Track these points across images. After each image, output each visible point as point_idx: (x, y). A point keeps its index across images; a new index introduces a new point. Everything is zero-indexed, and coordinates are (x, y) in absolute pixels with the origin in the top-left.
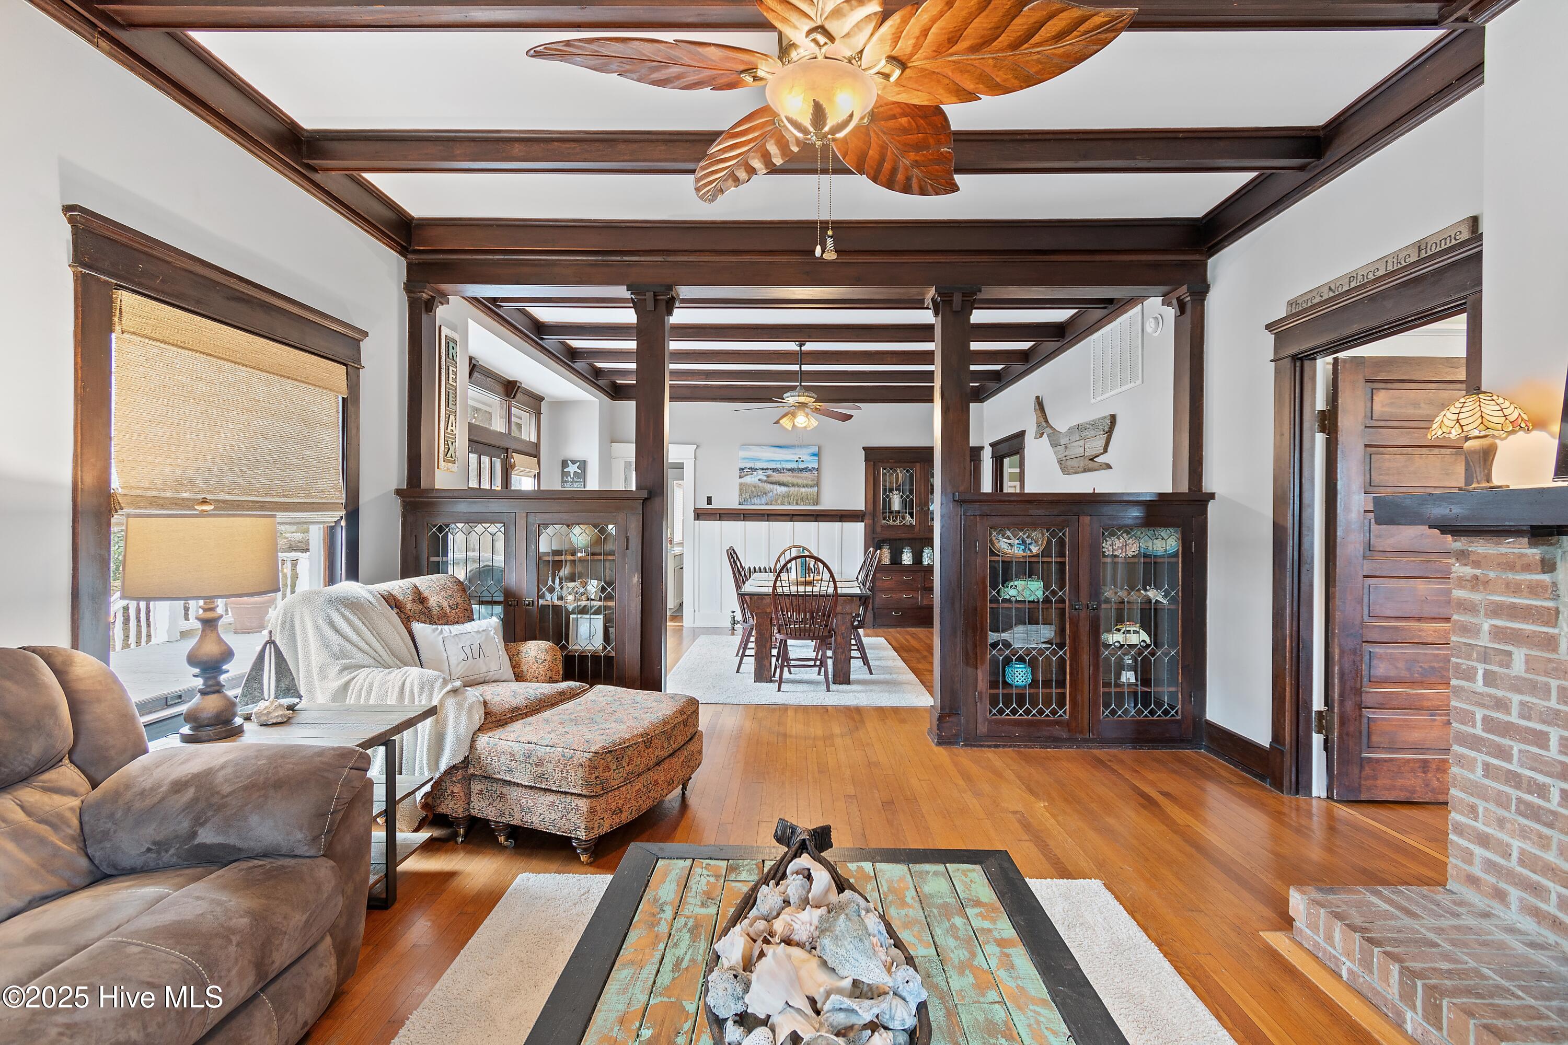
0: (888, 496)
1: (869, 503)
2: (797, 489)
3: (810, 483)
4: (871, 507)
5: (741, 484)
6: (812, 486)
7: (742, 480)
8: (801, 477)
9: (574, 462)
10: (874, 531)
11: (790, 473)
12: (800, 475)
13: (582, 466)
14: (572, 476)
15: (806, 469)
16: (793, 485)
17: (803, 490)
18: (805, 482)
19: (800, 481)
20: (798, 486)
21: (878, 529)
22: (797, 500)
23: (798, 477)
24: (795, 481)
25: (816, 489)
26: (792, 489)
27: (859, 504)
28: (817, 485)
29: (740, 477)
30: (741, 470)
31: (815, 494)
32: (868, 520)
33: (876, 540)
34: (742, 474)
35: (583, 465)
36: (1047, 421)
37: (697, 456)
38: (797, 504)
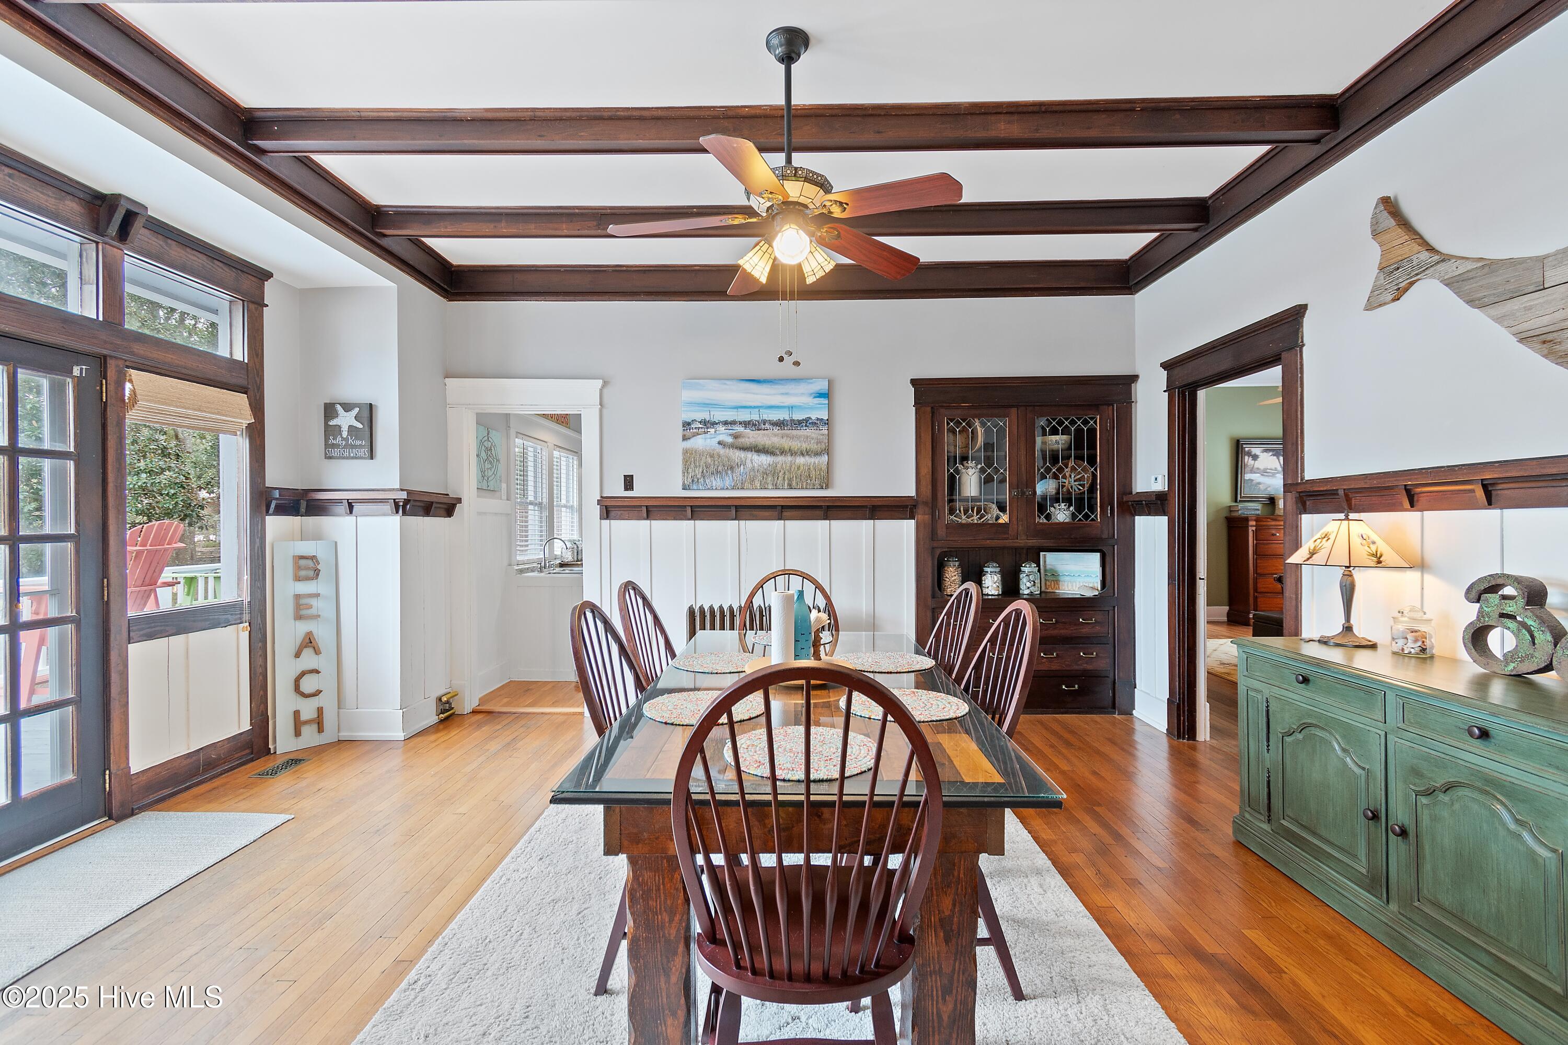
0: (957, 471)
1: (923, 483)
2: (789, 458)
3: (814, 447)
4: (927, 491)
5: (686, 452)
6: (817, 454)
7: (689, 444)
8: (798, 437)
9: (347, 407)
10: (933, 535)
11: (776, 430)
12: (794, 432)
13: (366, 414)
14: (345, 434)
15: (805, 423)
16: (783, 452)
17: (801, 460)
18: (804, 446)
19: (795, 445)
20: (792, 453)
21: (941, 532)
22: (790, 480)
23: (792, 437)
24: (786, 443)
25: (825, 458)
26: (780, 459)
27: (907, 487)
28: (827, 450)
29: (685, 438)
30: (687, 425)
31: (824, 467)
32: (923, 515)
33: (938, 552)
34: (688, 433)
35: (369, 413)
36: (1432, 250)
37: (605, 400)
38: (791, 487)
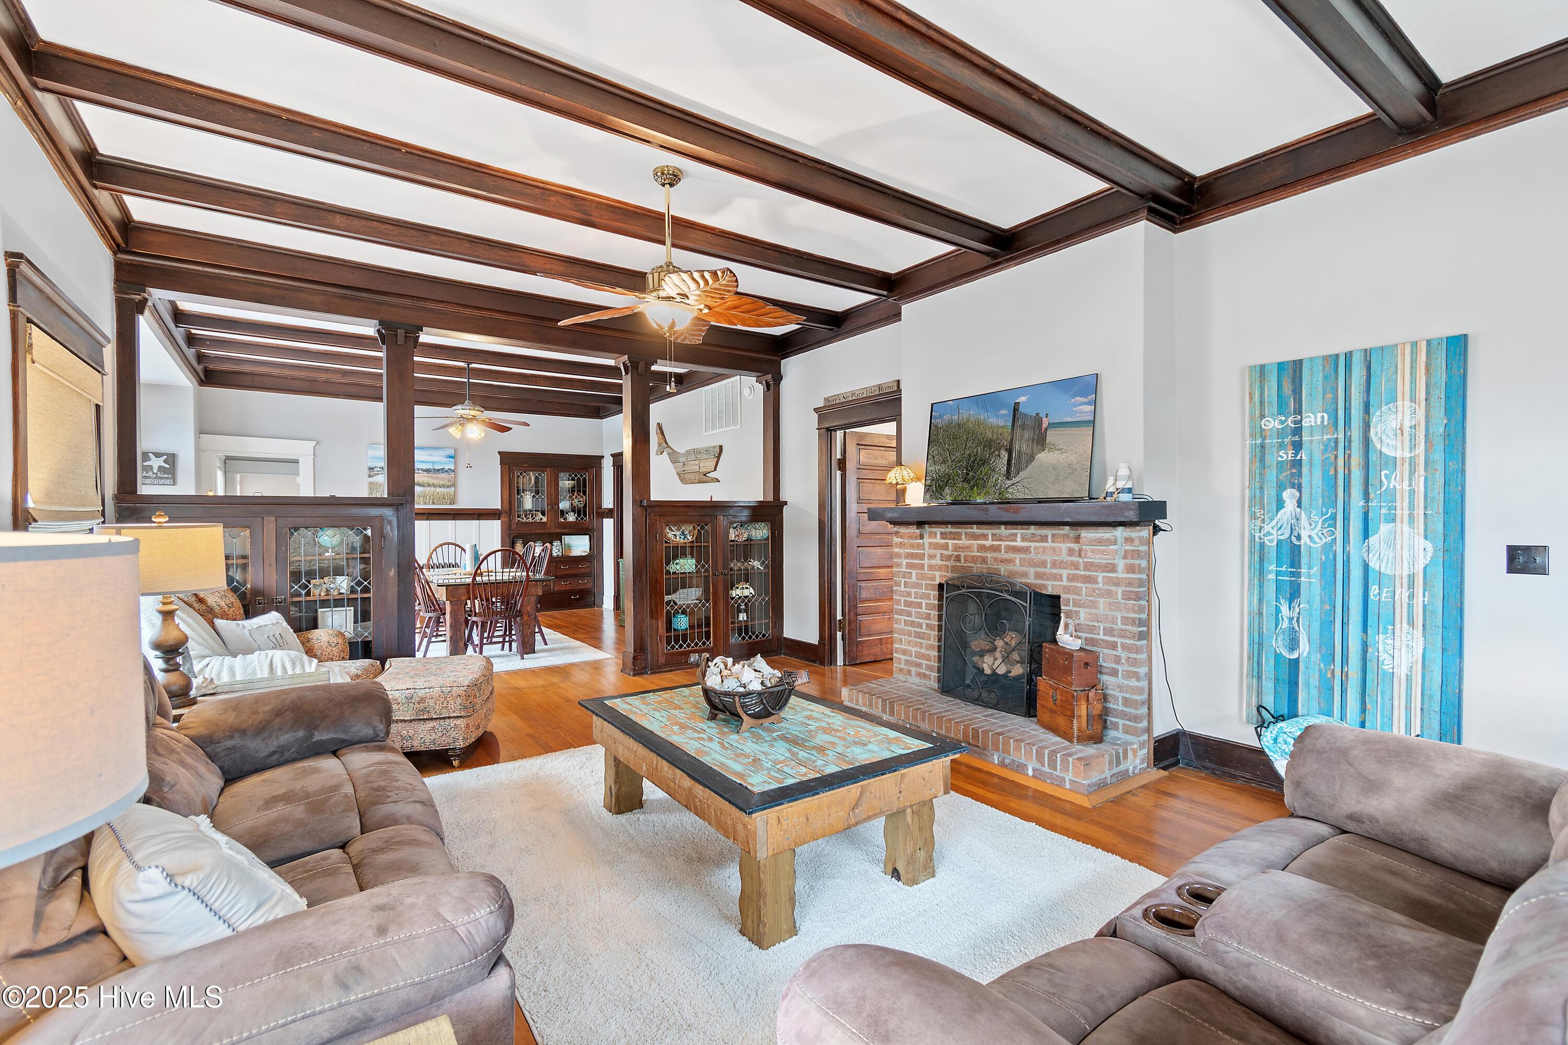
0: (522, 497)
1: (505, 502)
2: (433, 489)
3: (447, 483)
4: (507, 506)
5: (370, 483)
6: (448, 487)
7: (372, 479)
8: (438, 478)
9: (158, 455)
10: (510, 528)
11: (425, 473)
12: (435, 475)
13: (171, 460)
14: (155, 471)
15: (442, 470)
16: (429, 485)
17: (439, 490)
18: (441, 483)
19: (436, 482)
20: (434, 486)
21: (514, 526)
22: (433, 500)
23: (434, 478)
24: (431, 481)
25: (453, 489)
26: (428, 489)
27: (497, 505)
28: (454, 485)
29: (370, 476)
30: (371, 469)
31: (452, 494)
32: (504, 518)
33: (512, 536)
34: (372, 473)
36: (666, 443)
37: (316, 452)
38: (433, 503)
